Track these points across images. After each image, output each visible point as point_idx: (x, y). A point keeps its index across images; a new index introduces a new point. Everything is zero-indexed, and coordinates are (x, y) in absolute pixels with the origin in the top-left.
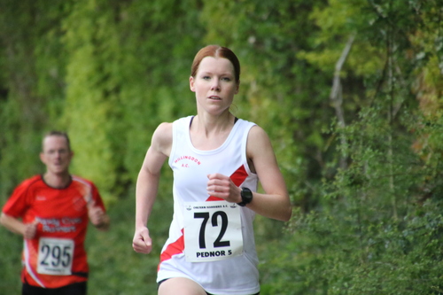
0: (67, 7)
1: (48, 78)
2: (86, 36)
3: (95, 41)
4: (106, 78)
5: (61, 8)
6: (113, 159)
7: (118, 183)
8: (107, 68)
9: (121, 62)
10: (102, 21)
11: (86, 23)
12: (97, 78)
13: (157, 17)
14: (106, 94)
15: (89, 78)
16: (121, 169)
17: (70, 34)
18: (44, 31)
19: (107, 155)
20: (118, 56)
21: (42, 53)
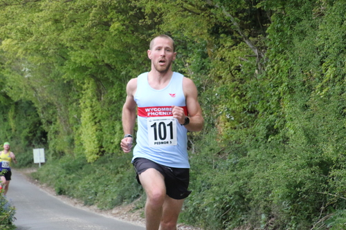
0: (81, 96)
1: (74, 118)
2: (88, 105)
3: (91, 106)
4: (95, 118)
5: (78, 96)
6: (98, 144)
7: (100, 151)
8: (96, 115)
9: (102, 113)
10: (94, 100)
11: (88, 101)
12: (92, 118)
13: (114, 99)
14: (96, 123)
15: (90, 118)
16: (101, 147)
17: (82, 104)
18: (71, 103)
19: (96, 142)
20: (100, 111)
21: (71, 110)
